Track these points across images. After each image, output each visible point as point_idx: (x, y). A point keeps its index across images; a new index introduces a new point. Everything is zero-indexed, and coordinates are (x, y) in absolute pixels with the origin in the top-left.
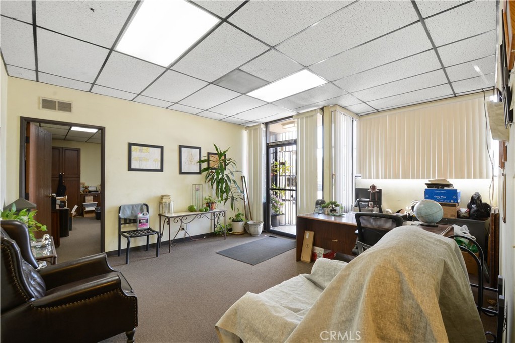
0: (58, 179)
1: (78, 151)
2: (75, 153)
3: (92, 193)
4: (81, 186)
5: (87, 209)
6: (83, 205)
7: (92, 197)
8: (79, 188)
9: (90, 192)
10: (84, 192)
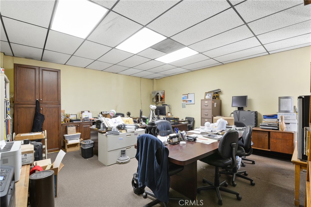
0: (35, 106)
1: (58, 72)
2: (54, 75)
3: (75, 122)
4: (62, 114)
5: (70, 142)
6: (64, 138)
7: (74, 128)
8: (59, 116)
9: (71, 121)
10: (65, 121)
